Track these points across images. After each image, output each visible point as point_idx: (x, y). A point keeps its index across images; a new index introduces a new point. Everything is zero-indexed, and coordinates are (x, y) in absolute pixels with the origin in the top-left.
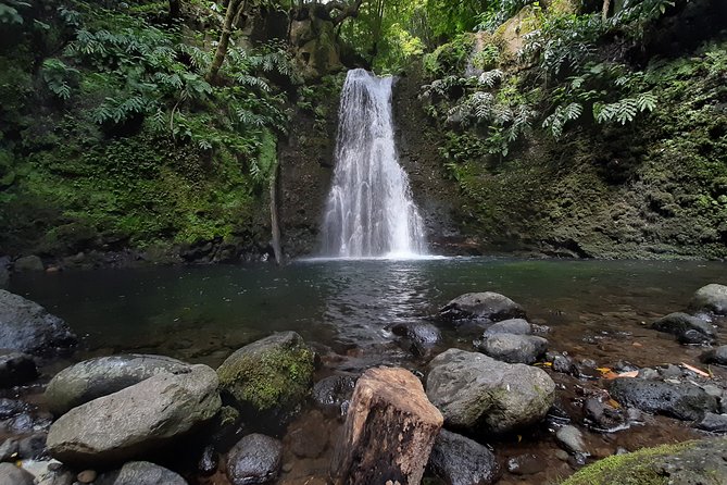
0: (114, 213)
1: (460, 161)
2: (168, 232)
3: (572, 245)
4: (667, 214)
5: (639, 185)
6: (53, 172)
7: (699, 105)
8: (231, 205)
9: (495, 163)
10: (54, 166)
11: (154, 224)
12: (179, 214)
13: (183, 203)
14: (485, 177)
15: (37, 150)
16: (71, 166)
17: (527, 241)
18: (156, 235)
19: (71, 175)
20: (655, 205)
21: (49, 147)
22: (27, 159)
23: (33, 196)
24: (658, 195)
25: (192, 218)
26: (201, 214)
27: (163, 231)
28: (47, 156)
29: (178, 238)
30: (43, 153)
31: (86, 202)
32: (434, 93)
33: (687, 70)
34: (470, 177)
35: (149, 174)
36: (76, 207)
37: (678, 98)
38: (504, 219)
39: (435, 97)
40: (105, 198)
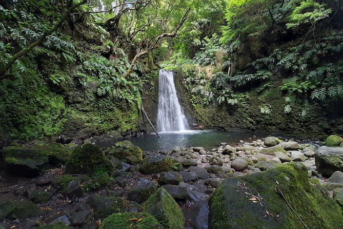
0: (100, 123)
1: (196, 104)
2: (116, 128)
3: (223, 128)
4: (239, 123)
5: (235, 116)
6: (80, 110)
7: (244, 104)
8: (133, 118)
9: (205, 106)
10: (80, 109)
11: (112, 126)
12: (120, 122)
13: (121, 119)
14: (203, 109)
15: (74, 103)
16: (87, 108)
17: (213, 126)
18: (113, 129)
19: (86, 111)
20: (237, 121)
21: (79, 102)
22: (69, 106)
23: (74, 119)
24: (238, 119)
25: (124, 123)
26: (126, 122)
27: (115, 127)
28: (78, 105)
29: (119, 130)
30: (76, 104)
31: (91, 120)
32: (187, 82)
33: (243, 96)
34: (199, 109)
35: (111, 110)
36: (88, 122)
37: (241, 101)
38: (208, 121)
39: (188, 83)
40: (97, 118)
